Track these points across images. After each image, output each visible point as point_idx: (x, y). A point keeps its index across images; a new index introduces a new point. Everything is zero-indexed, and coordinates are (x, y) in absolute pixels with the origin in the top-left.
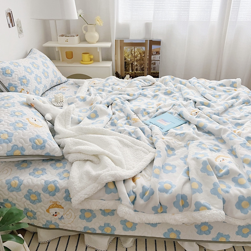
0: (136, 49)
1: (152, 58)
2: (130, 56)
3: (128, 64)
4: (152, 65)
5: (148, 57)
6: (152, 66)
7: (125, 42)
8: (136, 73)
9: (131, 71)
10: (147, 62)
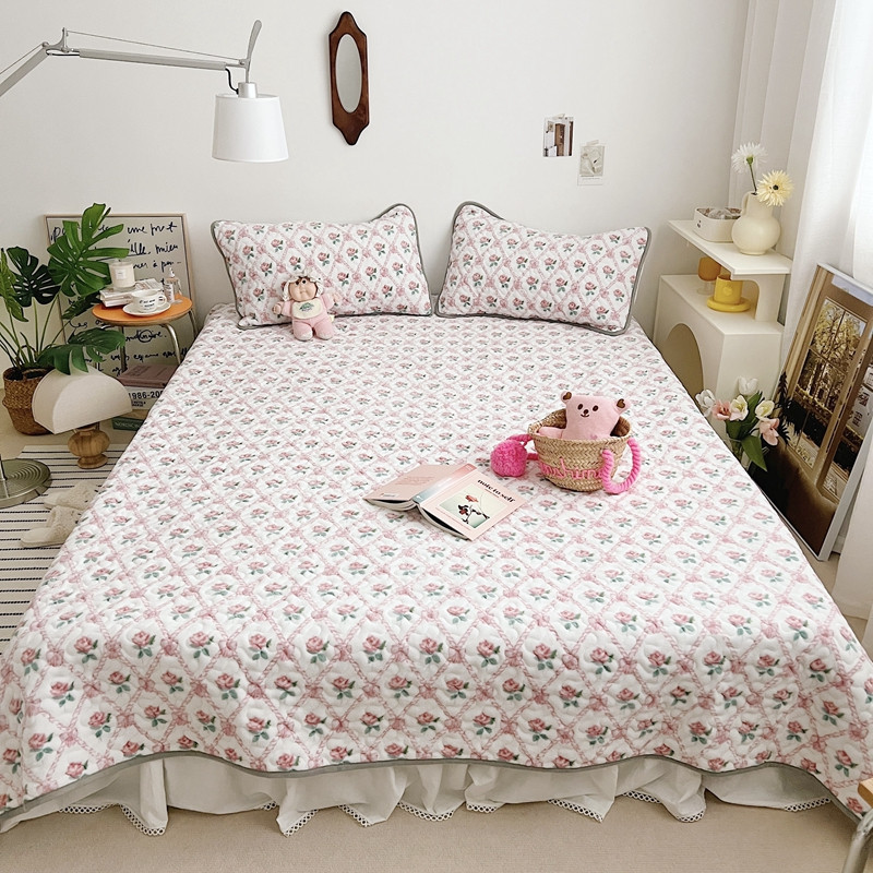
0: (845, 318)
1: (867, 374)
2: (825, 337)
3: (812, 365)
4: (857, 401)
5: (859, 366)
6: (857, 408)
7: (834, 282)
8: (815, 403)
9: (808, 392)
10: (852, 383)
